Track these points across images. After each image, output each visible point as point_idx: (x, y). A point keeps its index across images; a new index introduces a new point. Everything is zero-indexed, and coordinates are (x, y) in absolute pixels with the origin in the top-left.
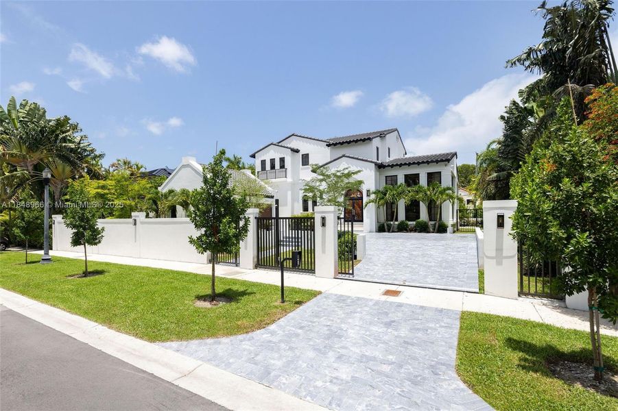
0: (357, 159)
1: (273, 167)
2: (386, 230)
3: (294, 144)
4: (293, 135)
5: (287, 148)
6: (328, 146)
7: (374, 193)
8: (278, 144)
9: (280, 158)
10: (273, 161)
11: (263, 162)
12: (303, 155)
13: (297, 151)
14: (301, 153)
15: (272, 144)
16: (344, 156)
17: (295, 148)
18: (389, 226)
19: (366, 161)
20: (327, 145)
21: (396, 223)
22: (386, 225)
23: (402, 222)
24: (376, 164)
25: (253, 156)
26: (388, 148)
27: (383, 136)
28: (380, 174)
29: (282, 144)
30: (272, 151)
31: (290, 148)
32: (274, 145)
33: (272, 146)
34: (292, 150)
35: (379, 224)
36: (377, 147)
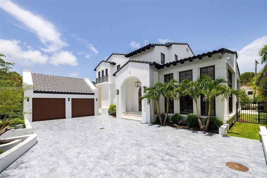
0: (138, 61)
1: (103, 75)
2: (160, 122)
3: (113, 59)
4: (113, 54)
6: (126, 56)
7: (148, 89)
8: (106, 61)
9: (106, 70)
10: (103, 71)
11: (99, 73)
12: (117, 66)
13: (115, 64)
16: (130, 61)
18: (163, 117)
19: (144, 62)
21: (172, 115)
22: (160, 117)
23: (176, 115)
24: (151, 64)
25: (95, 70)
26: (175, 55)
27: (168, 45)
28: (159, 74)
29: (108, 61)
30: (102, 66)
31: (109, 62)
32: (104, 62)
33: (102, 62)
34: (111, 63)
35: (157, 116)
36: (162, 54)
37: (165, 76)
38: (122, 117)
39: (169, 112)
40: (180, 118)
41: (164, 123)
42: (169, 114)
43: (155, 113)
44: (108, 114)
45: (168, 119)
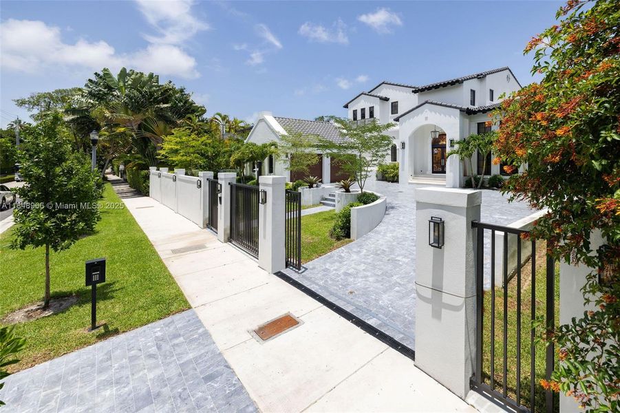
0: (441, 105)
1: (363, 116)
2: (474, 185)
3: (384, 92)
4: (383, 83)
5: (376, 96)
6: (415, 92)
7: (458, 143)
8: (369, 94)
9: (370, 108)
10: (363, 110)
11: (355, 112)
12: (392, 103)
13: (387, 99)
14: (391, 101)
15: (362, 94)
16: (426, 102)
17: (384, 96)
18: (477, 180)
19: (450, 107)
20: (413, 91)
21: (489, 177)
22: (473, 179)
23: (495, 176)
24: (461, 110)
25: (346, 106)
26: (491, 90)
27: (481, 77)
28: (470, 121)
29: (372, 93)
30: (363, 101)
31: (378, 97)
32: (365, 94)
33: (363, 95)
34: (381, 98)
35: (467, 178)
36: (471, 90)
37: (478, 124)
38: (410, 181)
39: (485, 174)
40: (500, 180)
41: (479, 186)
42: (485, 177)
43: (465, 175)
44: (375, 178)
45: (483, 182)
